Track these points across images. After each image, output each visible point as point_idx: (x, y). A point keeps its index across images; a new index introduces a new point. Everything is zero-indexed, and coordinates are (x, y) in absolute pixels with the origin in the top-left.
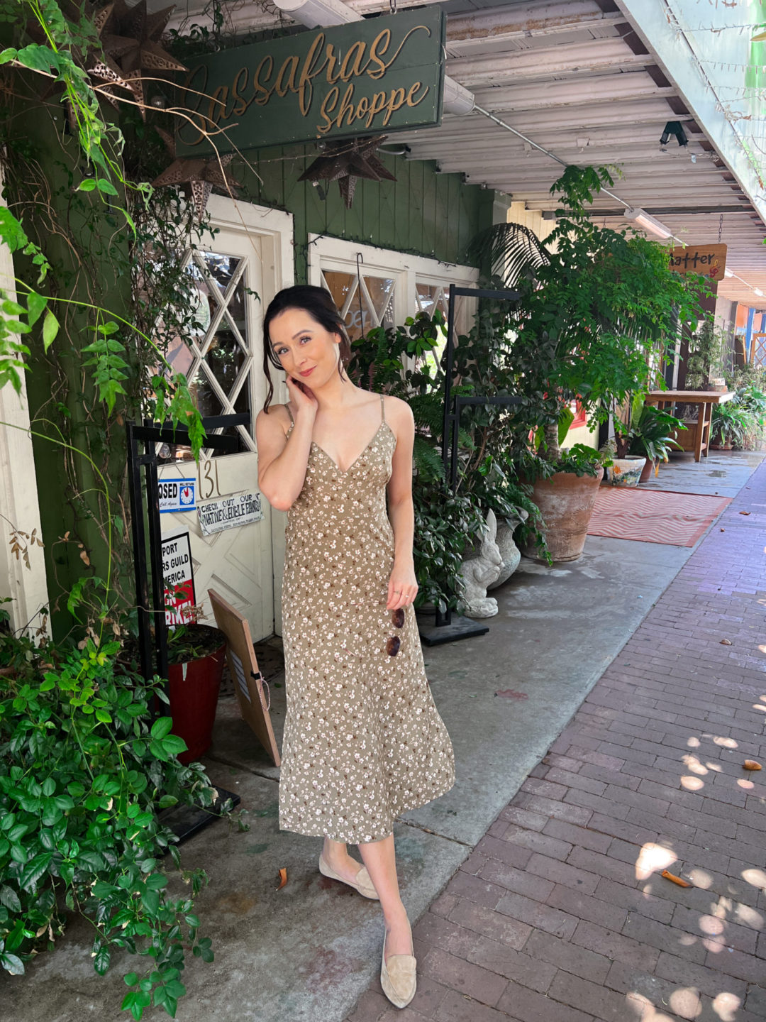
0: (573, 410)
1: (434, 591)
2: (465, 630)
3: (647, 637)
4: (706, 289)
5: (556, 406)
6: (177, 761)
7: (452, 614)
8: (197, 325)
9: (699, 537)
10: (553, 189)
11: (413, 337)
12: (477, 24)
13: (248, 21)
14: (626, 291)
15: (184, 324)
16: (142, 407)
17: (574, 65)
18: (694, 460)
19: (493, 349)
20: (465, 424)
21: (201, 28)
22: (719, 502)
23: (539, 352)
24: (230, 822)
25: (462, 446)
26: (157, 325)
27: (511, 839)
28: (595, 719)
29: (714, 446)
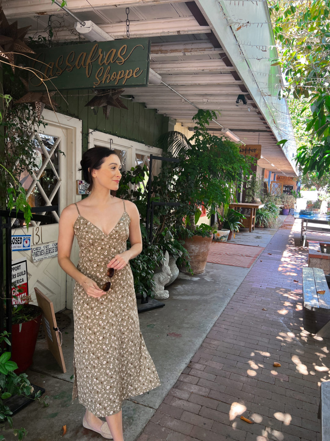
0: (201, 209)
1: (141, 288)
2: (154, 305)
3: (232, 308)
4: (254, 162)
5: (194, 207)
6: (14, 373)
7: (149, 298)
8: (35, 165)
9: (252, 264)
10: (193, 119)
11: (134, 176)
12: (163, 48)
13: (64, 37)
14: (222, 161)
15: (29, 165)
16: (7, 202)
17: (202, 68)
18: (249, 231)
19: (168, 182)
20: (156, 214)
21: (43, 37)
22: (259, 249)
23: (187, 185)
24: (39, 403)
25: (154, 223)
26: (16, 165)
27: (174, 404)
28: (211, 345)
29: (257, 226)
